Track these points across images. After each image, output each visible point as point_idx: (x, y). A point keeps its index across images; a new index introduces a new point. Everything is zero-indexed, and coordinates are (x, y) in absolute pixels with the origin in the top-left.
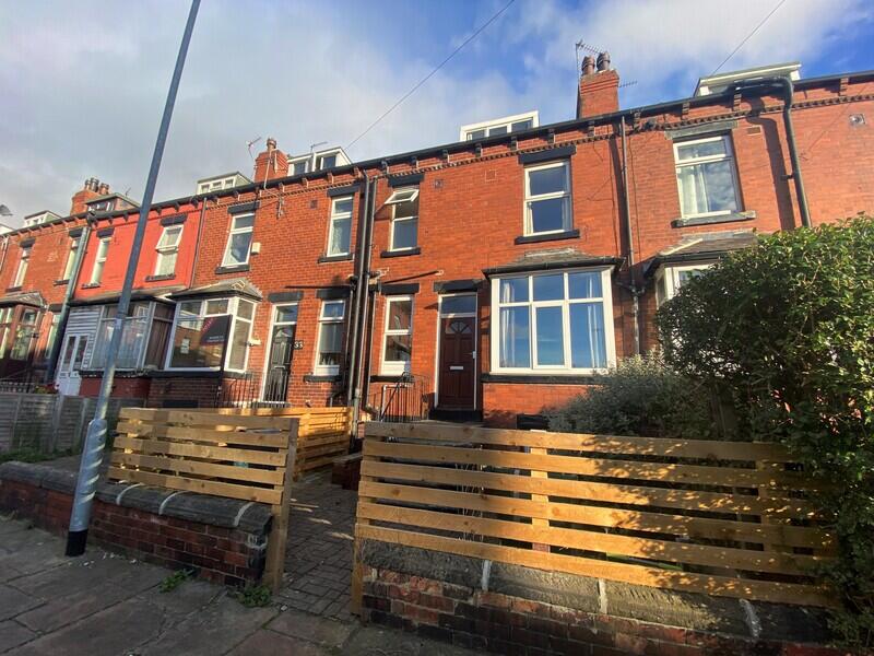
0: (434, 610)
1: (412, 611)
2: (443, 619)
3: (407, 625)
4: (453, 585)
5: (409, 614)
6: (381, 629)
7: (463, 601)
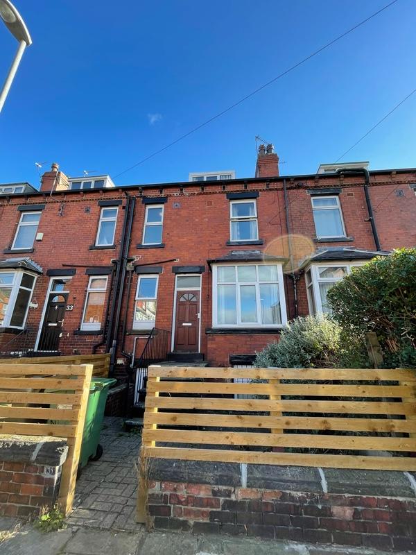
0: (205, 509)
1: (188, 513)
2: (212, 515)
3: (184, 525)
4: (220, 487)
5: (186, 515)
6: (163, 532)
7: (228, 498)
